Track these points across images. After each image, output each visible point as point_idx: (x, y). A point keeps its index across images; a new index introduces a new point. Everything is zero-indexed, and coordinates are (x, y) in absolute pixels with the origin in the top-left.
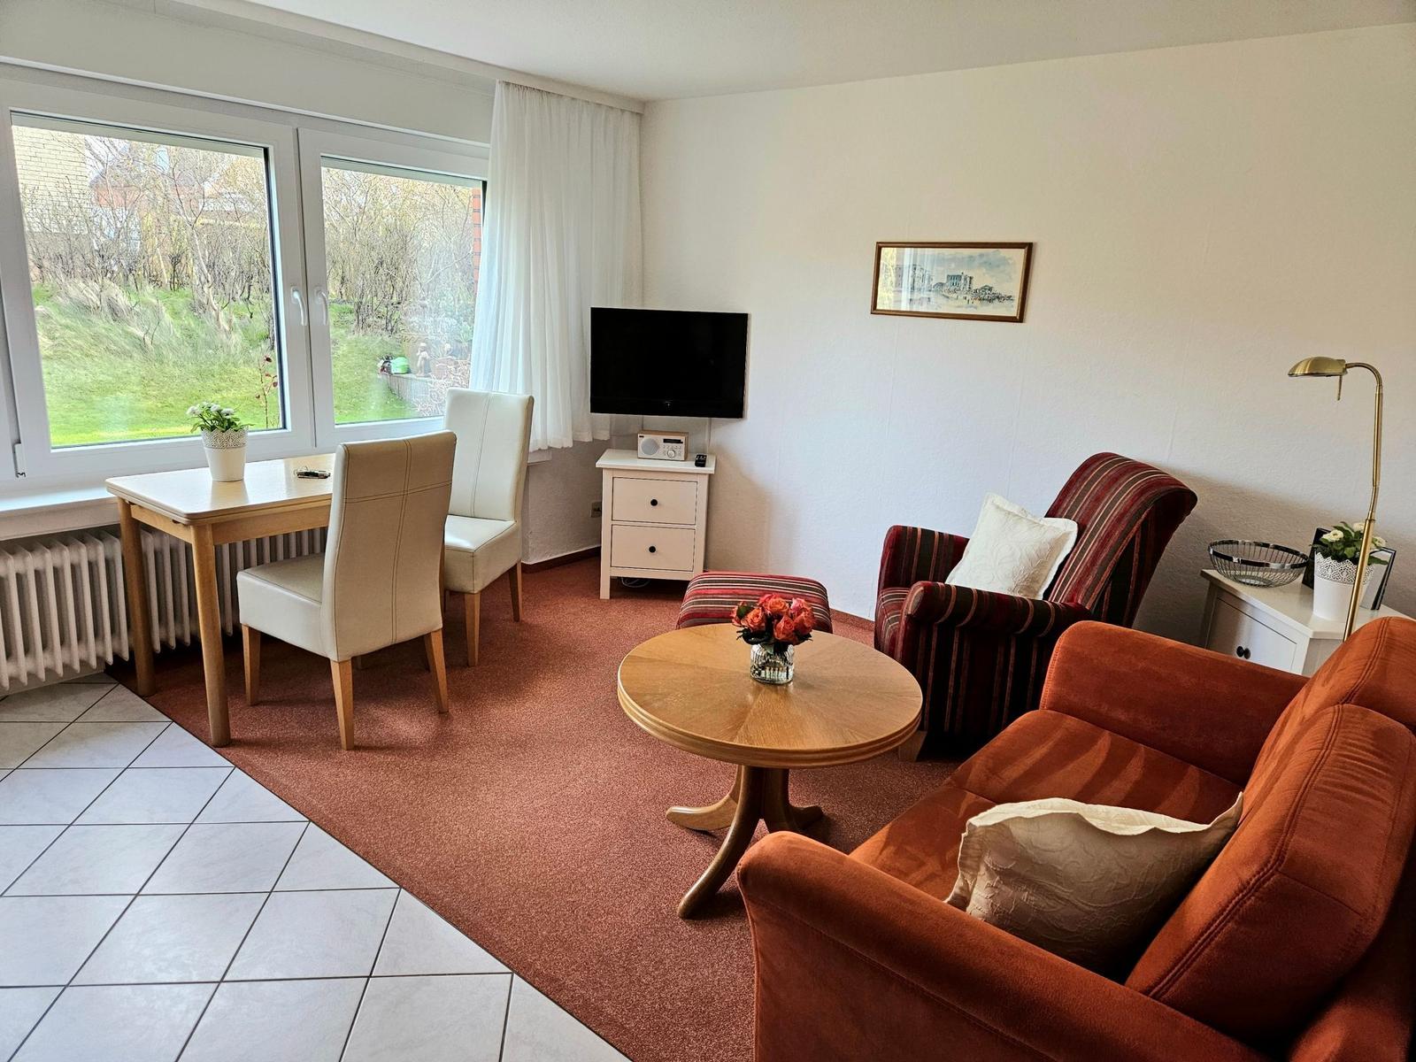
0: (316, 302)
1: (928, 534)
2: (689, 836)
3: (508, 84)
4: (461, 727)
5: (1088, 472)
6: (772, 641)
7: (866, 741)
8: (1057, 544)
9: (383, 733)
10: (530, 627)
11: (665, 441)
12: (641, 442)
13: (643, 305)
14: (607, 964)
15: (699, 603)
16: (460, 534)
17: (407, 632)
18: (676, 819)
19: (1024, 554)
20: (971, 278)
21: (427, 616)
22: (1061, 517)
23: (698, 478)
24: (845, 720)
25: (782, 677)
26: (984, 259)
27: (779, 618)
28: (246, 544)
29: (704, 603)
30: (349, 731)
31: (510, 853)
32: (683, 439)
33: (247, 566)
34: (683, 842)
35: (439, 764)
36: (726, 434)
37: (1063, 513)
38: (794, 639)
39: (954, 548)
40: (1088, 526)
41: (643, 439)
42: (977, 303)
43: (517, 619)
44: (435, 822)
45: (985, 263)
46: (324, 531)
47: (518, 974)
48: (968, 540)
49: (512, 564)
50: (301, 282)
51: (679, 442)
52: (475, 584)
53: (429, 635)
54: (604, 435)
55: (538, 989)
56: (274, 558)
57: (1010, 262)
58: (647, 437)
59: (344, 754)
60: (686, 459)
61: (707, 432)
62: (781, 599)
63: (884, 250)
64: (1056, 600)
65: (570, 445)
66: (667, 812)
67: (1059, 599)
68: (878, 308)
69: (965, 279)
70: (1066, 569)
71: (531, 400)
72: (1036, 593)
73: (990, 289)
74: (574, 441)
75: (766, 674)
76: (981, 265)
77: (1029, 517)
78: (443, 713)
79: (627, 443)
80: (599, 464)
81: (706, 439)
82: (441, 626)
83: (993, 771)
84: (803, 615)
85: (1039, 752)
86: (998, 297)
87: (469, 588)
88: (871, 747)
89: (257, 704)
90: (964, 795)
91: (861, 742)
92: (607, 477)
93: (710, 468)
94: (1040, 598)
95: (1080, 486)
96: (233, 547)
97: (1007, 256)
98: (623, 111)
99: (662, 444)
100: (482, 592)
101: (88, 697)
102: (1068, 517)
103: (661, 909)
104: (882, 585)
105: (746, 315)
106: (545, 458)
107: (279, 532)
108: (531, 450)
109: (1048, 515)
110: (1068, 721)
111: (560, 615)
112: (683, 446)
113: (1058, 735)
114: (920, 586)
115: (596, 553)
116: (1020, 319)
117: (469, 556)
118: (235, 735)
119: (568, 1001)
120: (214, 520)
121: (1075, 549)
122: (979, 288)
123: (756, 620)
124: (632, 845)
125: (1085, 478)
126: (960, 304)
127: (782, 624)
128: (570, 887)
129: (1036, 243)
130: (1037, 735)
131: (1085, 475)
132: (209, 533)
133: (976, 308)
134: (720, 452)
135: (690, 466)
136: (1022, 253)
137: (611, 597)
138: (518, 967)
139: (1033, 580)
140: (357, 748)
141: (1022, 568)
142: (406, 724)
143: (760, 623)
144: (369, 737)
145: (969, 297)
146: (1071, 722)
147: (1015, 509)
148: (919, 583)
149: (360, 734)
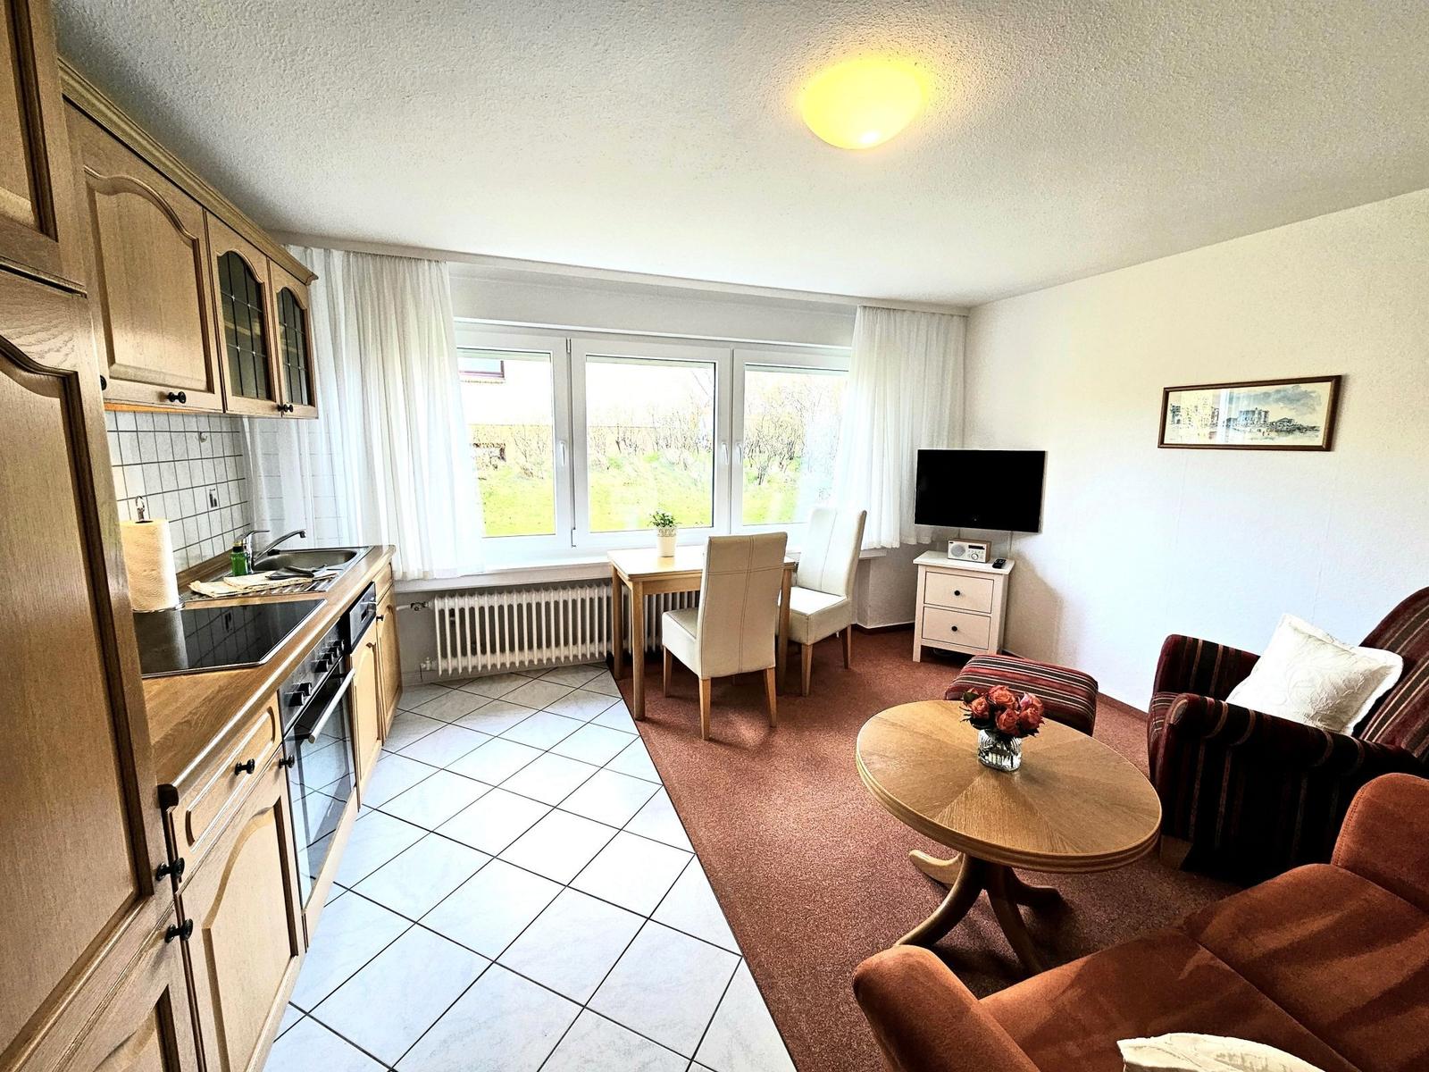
0: (736, 451)
1: (1210, 647)
2: (923, 881)
3: (865, 307)
4: (780, 741)
5: (1420, 603)
6: (995, 730)
7: (1075, 854)
8: (1374, 677)
9: (730, 732)
10: (853, 674)
11: (970, 547)
12: (951, 546)
13: (963, 447)
14: (816, 979)
15: (968, 679)
16: (803, 602)
17: (749, 667)
18: (916, 862)
19: (1327, 681)
20: (1266, 412)
21: (764, 657)
22: (1381, 648)
23: (995, 577)
24: (1061, 825)
25: (1006, 763)
26: (1282, 394)
27: (1003, 709)
28: (666, 595)
29: (972, 679)
30: (707, 727)
31: (778, 851)
32: (985, 546)
33: (666, 610)
34: (916, 885)
35: (757, 766)
36: (1026, 545)
37: (1384, 644)
38: (1016, 733)
39: (1242, 664)
40: (1420, 662)
41: (952, 545)
42: (1273, 434)
43: (846, 666)
44: (736, 809)
45: (1284, 397)
46: (698, 593)
47: (746, 959)
48: (1258, 657)
49: (844, 627)
50: (728, 438)
51: (981, 548)
52: (810, 638)
53: (765, 670)
54: (926, 541)
55: (755, 979)
56: (681, 607)
57: (1313, 395)
58: (955, 543)
59: (701, 743)
60: (986, 562)
61: (1009, 542)
62: (1008, 693)
63: (1171, 395)
64: (1371, 738)
65: (896, 545)
66: (911, 853)
67: (1375, 736)
68: (1165, 442)
69: (1260, 413)
70: (1387, 706)
71: (864, 514)
72: (1344, 725)
73: (1290, 421)
74: (901, 543)
75: (992, 758)
76: (1278, 401)
77: (1336, 643)
78: (772, 728)
79: (939, 546)
80: (915, 561)
81: (1008, 547)
82: (775, 665)
83: (1244, 929)
84: (1028, 711)
85: (1317, 924)
86: (1299, 429)
87: (804, 641)
88: (1082, 861)
89: (669, 697)
90: (1195, 950)
91: (1070, 854)
92: (921, 571)
93: (1006, 570)
94: (1349, 732)
95: (1410, 618)
96: (658, 596)
97: (1309, 390)
98: (952, 316)
99: (967, 549)
100: (814, 645)
101: (591, 675)
102: (1392, 649)
103: (878, 943)
104: (1157, 687)
105: (1044, 452)
106: (882, 555)
107: (686, 590)
108: (862, 549)
109: (1364, 644)
110: (1371, 891)
111: (879, 668)
112: (985, 551)
113: (1352, 905)
114: (1186, 698)
115: (911, 627)
116: (1328, 446)
117: (806, 618)
118: (648, 715)
119: (775, 1002)
120: (645, 579)
121: (1400, 686)
122: (1276, 420)
123: (980, 708)
124: (873, 874)
125: (1416, 611)
126: (1254, 436)
127: (1004, 716)
128: (811, 896)
129: (1346, 376)
130: (1321, 898)
131: (1417, 606)
132: (641, 588)
133: (1272, 439)
134: (1019, 558)
135: (989, 567)
136: (1328, 386)
137: (922, 660)
138: (748, 954)
139: (1338, 711)
140: (711, 740)
141: (1324, 695)
142: (748, 731)
143: (983, 711)
144: (721, 733)
145: (1263, 429)
146: (1376, 892)
147: (1319, 634)
148: (1184, 695)
149: (715, 729)
